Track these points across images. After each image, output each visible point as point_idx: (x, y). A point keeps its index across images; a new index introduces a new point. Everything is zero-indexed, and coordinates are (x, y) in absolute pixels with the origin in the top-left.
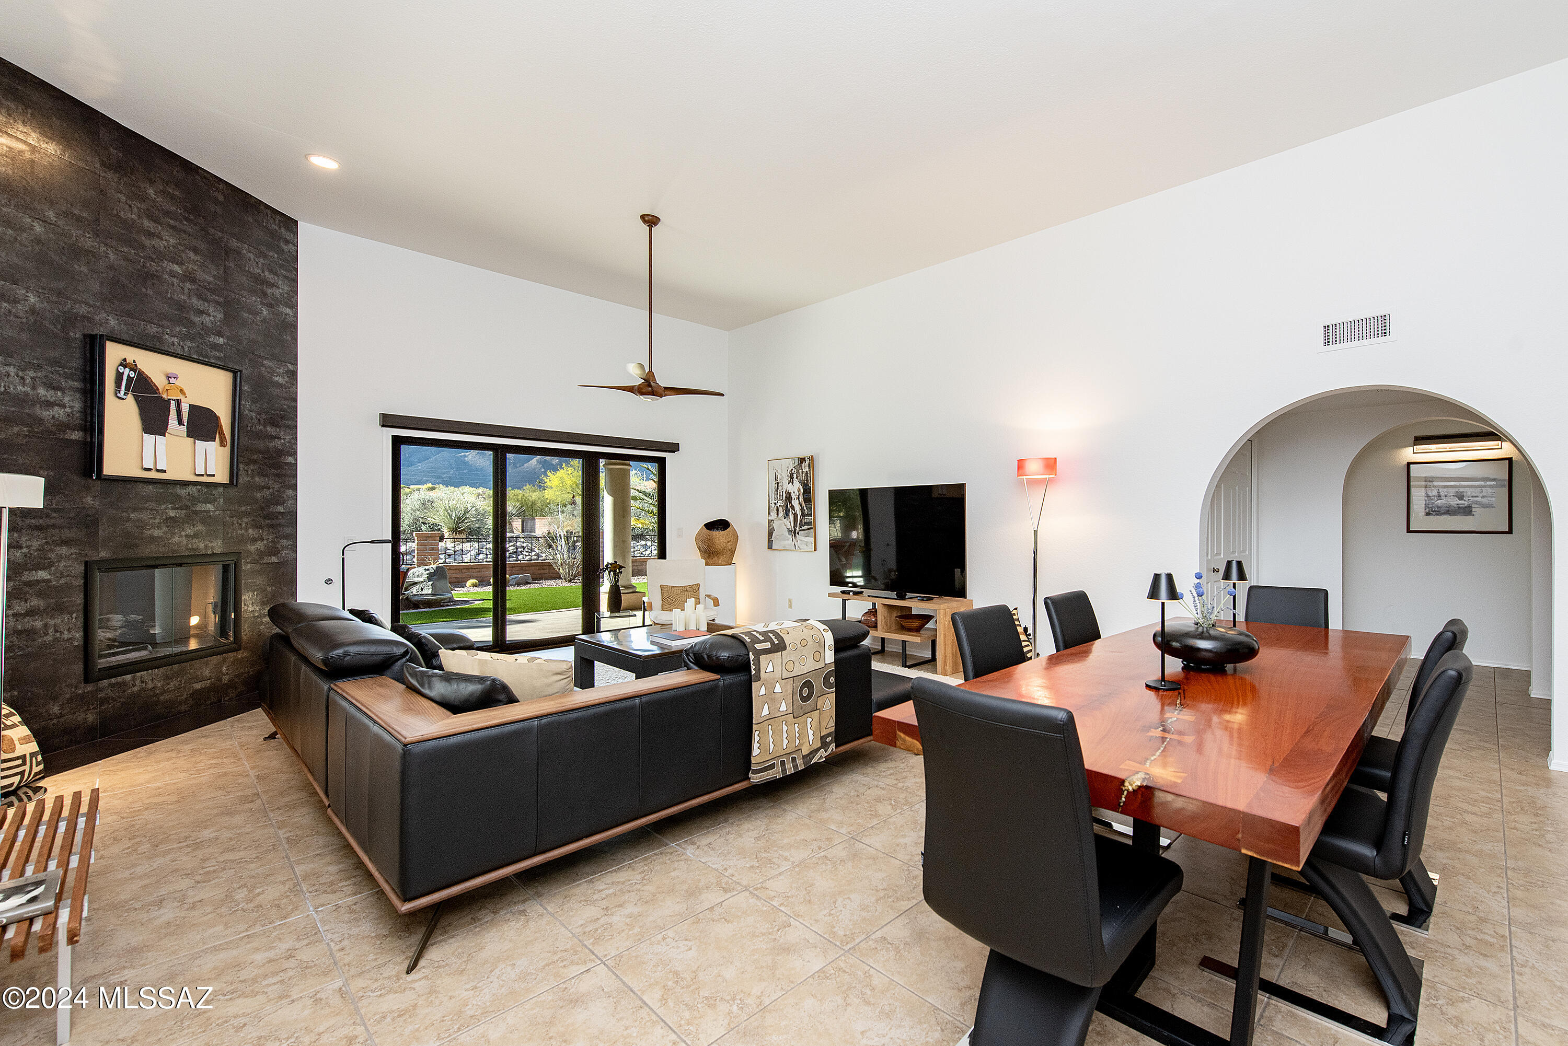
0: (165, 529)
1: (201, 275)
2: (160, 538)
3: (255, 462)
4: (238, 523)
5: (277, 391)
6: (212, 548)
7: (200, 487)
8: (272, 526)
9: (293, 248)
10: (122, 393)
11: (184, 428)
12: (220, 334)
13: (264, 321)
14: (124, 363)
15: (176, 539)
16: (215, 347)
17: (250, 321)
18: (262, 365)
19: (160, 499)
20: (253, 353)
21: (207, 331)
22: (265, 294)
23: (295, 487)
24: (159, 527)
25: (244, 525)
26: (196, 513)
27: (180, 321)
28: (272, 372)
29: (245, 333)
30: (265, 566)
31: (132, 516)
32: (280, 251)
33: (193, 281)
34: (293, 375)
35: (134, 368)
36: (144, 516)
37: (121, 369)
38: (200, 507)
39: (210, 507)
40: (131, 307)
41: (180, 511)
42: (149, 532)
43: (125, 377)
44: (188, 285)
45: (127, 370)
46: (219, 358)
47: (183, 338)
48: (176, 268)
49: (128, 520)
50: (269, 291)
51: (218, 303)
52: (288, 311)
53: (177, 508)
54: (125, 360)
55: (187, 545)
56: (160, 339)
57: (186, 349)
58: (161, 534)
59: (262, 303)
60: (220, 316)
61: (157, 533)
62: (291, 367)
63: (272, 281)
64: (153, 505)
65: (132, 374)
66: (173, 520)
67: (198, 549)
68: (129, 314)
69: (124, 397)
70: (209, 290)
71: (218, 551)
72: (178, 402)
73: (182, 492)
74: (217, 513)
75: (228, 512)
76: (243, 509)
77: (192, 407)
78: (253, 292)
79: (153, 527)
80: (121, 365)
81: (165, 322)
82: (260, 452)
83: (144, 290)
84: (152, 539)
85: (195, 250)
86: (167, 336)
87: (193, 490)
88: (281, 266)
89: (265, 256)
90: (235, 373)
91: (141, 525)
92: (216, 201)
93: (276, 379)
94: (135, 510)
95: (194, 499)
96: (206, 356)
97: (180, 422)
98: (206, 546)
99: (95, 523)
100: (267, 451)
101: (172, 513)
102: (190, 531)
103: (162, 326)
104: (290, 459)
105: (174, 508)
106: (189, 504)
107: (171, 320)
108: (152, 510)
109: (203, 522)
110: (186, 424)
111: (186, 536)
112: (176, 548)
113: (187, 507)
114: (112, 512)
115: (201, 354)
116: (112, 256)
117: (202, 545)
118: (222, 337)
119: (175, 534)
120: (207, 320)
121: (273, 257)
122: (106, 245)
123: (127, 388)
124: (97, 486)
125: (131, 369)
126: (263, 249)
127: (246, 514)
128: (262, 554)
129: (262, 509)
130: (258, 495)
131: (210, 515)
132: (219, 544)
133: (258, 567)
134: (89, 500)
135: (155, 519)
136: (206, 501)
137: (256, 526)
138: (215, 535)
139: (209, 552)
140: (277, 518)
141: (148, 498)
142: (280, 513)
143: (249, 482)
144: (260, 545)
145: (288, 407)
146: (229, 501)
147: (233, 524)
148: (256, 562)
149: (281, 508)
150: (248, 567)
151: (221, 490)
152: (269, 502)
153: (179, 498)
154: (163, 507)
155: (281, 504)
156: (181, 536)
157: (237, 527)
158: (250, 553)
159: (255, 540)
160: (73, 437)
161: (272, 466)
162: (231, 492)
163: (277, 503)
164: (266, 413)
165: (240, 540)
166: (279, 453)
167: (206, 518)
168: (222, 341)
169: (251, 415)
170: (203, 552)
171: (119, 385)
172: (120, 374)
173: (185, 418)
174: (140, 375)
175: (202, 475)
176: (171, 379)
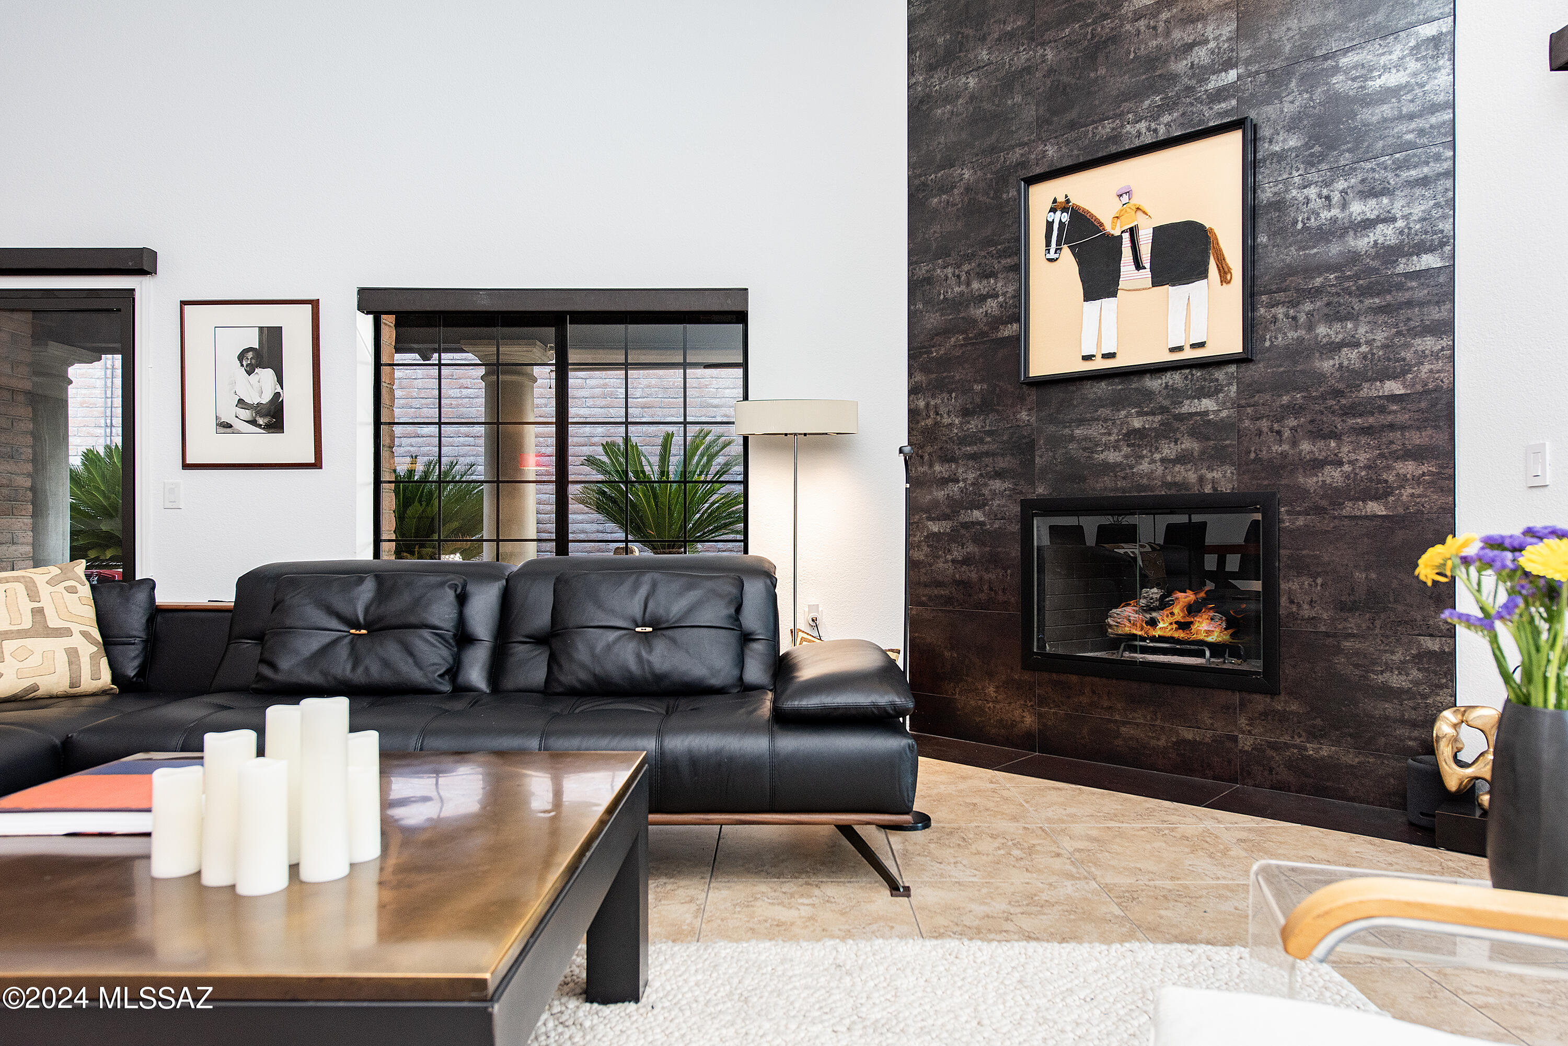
0: (1126, 450)
2: (1119, 464)
4: (1271, 430)
6: (1213, 481)
7: (1187, 371)
8: (1367, 431)
10: (1052, 251)
11: (1147, 273)
12: (1229, 64)
14: (1054, 207)
15: (1145, 466)
16: (1218, 95)
18: (1337, 71)
19: (1117, 403)
21: (1204, 73)
23: (1446, 328)
24: (1116, 448)
25: (1287, 434)
26: (1181, 418)
27: (1151, 87)
28: (1369, 72)
29: (1286, 27)
30: (1346, 522)
31: (1077, 432)
35: (1065, 206)
36: (1094, 431)
37: (1051, 217)
38: (1188, 407)
39: (1207, 404)
41: (1150, 418)
42: (1102, 456)
43: (1057, 229)
45: (1060, 214)
46: (1226, 114)
47: (1157, 113)
49: (1072, 438)
53: (1147, 414)
55: (1164, 476)
56: (1117, 138)
57: (1163, 131)
58: (1119, 459)
60: (1227, 32)
61: (1113, 457)
64: (1107, 412)
65: (1065, 217)
66: (1140, 433)
67: (1184, 485)
68: (1073, 125)
69: (1056, 256)
71: (1226, 487)
72: (1134, 232)
73: (1153, 384)
74: (1224, 414)
75: (1249, 410)
76: (1285, 399)
77: (1160, 231)
79: (1107, 447)
80: (1050, 210)
82: (1334, 268)
83: (1092, 75)
84: (1108, 468)
86: (1127, 128)
87: (1175, 379)
90: (1249, 129)
91: (1091, 446)
93: (1379, 81)
94: (1081, 422)
95: (1176, 395)
96: (1200, 123)
97: (1138, 266)
98: (1201, 479)
99: (1031, 446)
100: (1354, 257)
101: (1137, 423)
102: (1168, 450)
103: (1120, 114)
104: (1430, 261)
105: (1140, 414)
106: (1166, 403)
107: (1134, 96)
108: (1105, 420)
109: (1194, 433)
110: (1148, 265)
111: (1163, 460)
112: (1145, 481)
113: (1163, 410)
114: (1052, 428)
116: (1048, 57)
117: (1192, 477)
118: (1234, 66)
119: (1142, 457)
120: (1203, 55)
122: (1040, 46)
123: (1060, 241)
124: (1033, 395)
125: (1062, 210)
127: (1295, 410)
128: (1336, 496)
129: (1338, 393)
130: (1327, 365)
131: (1209, 420)
132: (1228, 474)
133: (1327, 524)
134: (1024, 415)
135: (1110, 434)
136: (1201, 393)
137: (1318, 433)
138: (1218, 456)
139: (1208, 489)
140: (1382, 410)
141: (1100, 403)
142: (1393, 398)
143: (1301, 340)
144: (1333, 476)
145: (1421, 132)
146: (1249, 389)
147: (1260, 433)
148: (1319, 510)
149: (1394, 387)
150: (1301, 521)
151: (1232, 368)
152: (1355, 377)
153: (1149, 395)
154: (1123, 413)
155: (1394, 377)
156: (1153, 461)
157: (1272, 438)
158: (1304, 493)
159: (1317, 465)
160: (1006, 334)
161: (1367, 292)
162: (1255, 370)
163: (1384, 376)
164: (1349, 174)
165: (1278, 466)
166: (1389, 256)
167: (1201, 427)
168: (1233, 75)
169: (1306, 195)
170: (1196, 490)
171: (1048, 244)
172: (1050, 225)
173: (1146, 255)
174: (1075, 213)
175: (1181, 348)
176: (1126, 199)
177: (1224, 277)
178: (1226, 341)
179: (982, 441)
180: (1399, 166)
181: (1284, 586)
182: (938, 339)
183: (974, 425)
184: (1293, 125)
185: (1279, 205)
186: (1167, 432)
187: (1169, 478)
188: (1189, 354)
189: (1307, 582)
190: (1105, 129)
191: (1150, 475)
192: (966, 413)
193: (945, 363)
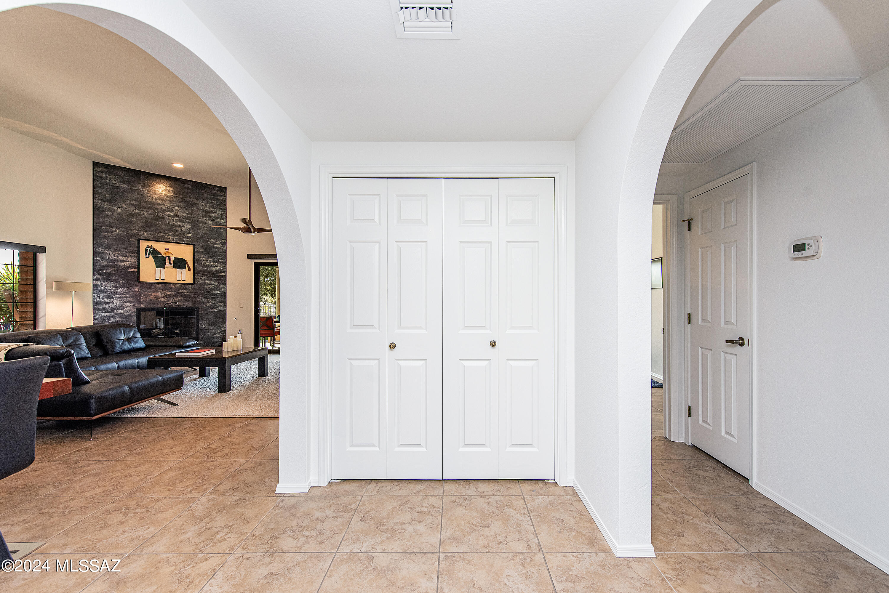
0: (166, 298)
1: (181, 214)
3: (206, 275)
5: (217, 250)
6: (186, 305)
8: (214, 298)
9: (224, 198)
10: (147, 256)
12: (189, 233)
13: (210, 226)
14: (148, 247)
15: (170, 302)
16: (187, 237)
17: (203, 227)
18: (209, 241)
19: (164, 289)
20: (204, 238)
21: (184, 232)
22: (210, 216)
23: (225, 284)
24: (163, 298)
25: (200, 297)
26: (179, 293)
27: (172, 231)
28: (214, 243)
29: (200, 231)
30: (210, 312)
32: (218, 200)
33: (178, 216)
34: (225, 244)
35: (151, 247)
37: (147, 249)
38: (181, 291)
39: (185, 291)
40: (152, 229)
41: (172, 292)
42: (159, 299)
43: (148, 251)
44: (176, 218)
45: (149, 248)
46: (189, 241)
47: (174, 236)
48: (171, 213)
49: (152, 295)
50: (212, 215)
51: (189, 223)
52: (222, 220)
54: (148, 245)
55: (175, 304)
56: (164, 237)
57: (175, 239)
58: (164, 300)
59: (209, 220)
60: (189, 227)
61: (162, 300)
62: (224, 241)
63: (214, 211)
64: (161, 291)
65: (151, 250)
66: (170, 295)
67: (179, 305)
68: (152, 231)
70: (185, 218)
71: (188, 306)
72: (169, 257)
73: (173, 286)
74: (188, 293)
75: (193, 293)
76: (200, 291)
77: (175, 258)
78: (204, 216)
79: (161, 297)
80: (147, 247)
81: (166, 232)
82: (208, 272)
83: (158, 223)
84: (161, 302)
85: (178, 206)
86: (167, 236)
87: (178, 286)
88: (218, 205)
89: (210, 203)
90: (194, 245)
91: (157, 297)
92: (188, 188)
93: (217, 245)
94: (154, 292)
95: (178, 289)
96: (184, 241)
97: (170, 263)
98: (183, 305)
99: (139, 296)
100: (212, 271)
101: (169, 293)
102: (176, 299)
103: (164, 233)
104: (223, 274)
106: (176, 290)
107: (169, 231)
109: (182, 296)
110: (173, 264)
111: (175, 301)
112: (170, 305)
114: (145, 293)
115: (180, 240)
116: (145, 214)
117: (181, 304)
119: (170, 300)
120: (184, 229)
121: (214, 203)
122: (143, 211)
123: (149, 254)
124: (140, 285)
126: (209, 200)
127: (202, 294)
128: (209, 308)
129: (209, 292)
130: (207, 287)
131: (185, 294)
132: (189, 304)
133: (207, 312)
134: (137, 289)
135: (162, 295)
136: (184, 289)
137: (206, 298)
138: (187, 301)
140: (216, 295)
141: (159, 289)
142: (218, 293)
143: (203, 282)
144: (208, 305)
145: (223, 255)
146: (194, 290)
147: (195, 297)
148: (206, 310)
149: (218, 292)
150: (203, 312)
151: (190, 285)
152: (212, 289)
153: (171, 288)
154: (165, 291)
155: (218, 290)
156: (173, 301)
157: (197, 298)
158: (203, 307)
159: (206, 303)
160: (131, 270)
161: (213, 277)
162: (195, 286)
163: (216, 290)
164: (211, 258)
165: (200, 303)
166: (218, 272)
167: (183, 295)
168: (190, 235)
169: (204, 259)
170: (182, 307)
171: (146, 254)
172: (146, 251)
173: (172, 262)
174: (154, 250)
175: (180, 281)
176: (167, 250)
177: (189, 269)
178: (190, 280)
179: (122, 294)
180: (219, 259)
181: (200, 323)
182: (106, 268)
183: (120, 290)
184: (202, 247)
185: (199, 259)
186: (176, 295)
187: (177, 304)
188: (181, 282)
189: (204, 321)
190: (161, 235)
192: (116, 287)
193: (110, 274)
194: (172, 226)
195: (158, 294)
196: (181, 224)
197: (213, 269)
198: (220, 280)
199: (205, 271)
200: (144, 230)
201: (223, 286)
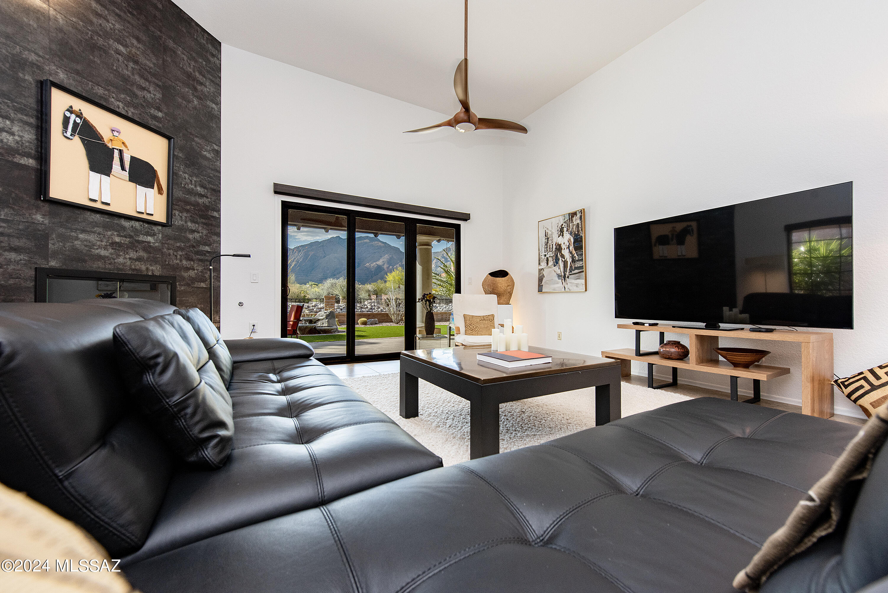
0: (111, 250)
1: (142, 59)
2: (107, 257)
3: (188, 211)
4: (174, 254)
5: (205, 163)
6: (152, 270)
7: (142, 223)
8: (201, 260)
9: (218, 61)
10: (69, 133)
11: (126, 174)
12: (159, 109)
13: (195, 108)
14: (70, 110)
15: (121, 260)
16: (155, 118)
17: (183, 105)
18: (194, 141)
19: (106, 227)
20: (186, 130)
21: (148, 104)
22: (195, 89)
23: (219, 235)
24: (105, 248)
25: (179, 257)
26: (138, 242)
27: (125, 91)
28: (202, 148)
29: (179, 114)
30: (196, 289)
31: (81, 236)
32: (208, 61)
33: (136, 62)
34: (218, 153)
35: (79, 115)
37: (68, 114)
38: (141, 238)
39: (150, 239)
40: (79, 67)
41: (124, 239)
43: (72, 122)
44: (131, 65)
45: (74, 116)
46: (158, 127)
47: (127, 104)
48: (121, 48)
49: (77, 239)
50: (199, 87)
51: (158, 85)
52: (214, 106)
53: (122, 236)
54: (71, 107)
55: (131, 266)
56: (106, 100)
57: (130, 114)
58: (107, 254)
59: (193, 94)
60: (159, 95)
61: (103, 253)
62: (216, 148)
63: (202, 81)
64: (100, 230)
65: (78, 120)
66: (119, 245)
67: (140, 270)
68: (78, 73)
69: (71, 137)
70: (150, 73)
71: (157, 273)
72: (121, 152)
73: (127, 224)
74: (157, 244)
75: (166, 245)
76: (178, 244)
77: (132, 158)
78: (186, 84)
79: (100, 247)
80: (68, 110)
81: (112, 89)
82: (193, 205)
83: (91, 57)
84: (100, 258)
85: (138, 40)
86: (113, 100)
87: (137, 224)
88: (208, 72)
89: (196, 61)
90: (170, 140)
91: (90, 245)
93: (205, 153)
94: (83, 231)
95: (137, 231)
96: (147, 123)
98: (147, 269)
99: (45, 237)
100: (198, 204)
101: (117, 239)
102: (133, 254)
103: (108, 90)
104: (215, 214)
105: (119, 235)
106: (132, 234)
107: (116, 88)
108: (99, 234)
109: (145, 249)
110: (128, 171)
111: (130, 259)
112: (121, 267)
113: (131, 237)
114: (62, 230)
115: (142, 120)
116: (62, 22)
117: (143, 268)
118: (161, 112)
119: (120, 255)
120: (148, 96)
121: (202, 64)
123: (73, 131)
124: (48, 208)
125: (77, 116)
126: (194, 55)
127: (180, 248)
128: (193, 280)
129: (193, 247)
130: (191, 236)
131: (151, 246)
132: (158, 268)
133: (190, 289)
134: (38, 217)
135: (102, 241)
136: (147, 234)
137: (189, 259)
138: (155, 261)
139: (150, 273)
140: (205, 255)
141: (96, 224)
142: (207, 252)
143: (183, 225)
144: (192, 273)
145: (214, 176)
146: (167, 237)
147: (170, 255)
148: (188, 285)
149: (207, 248)
150: (182, 288)
151: (160, 228)
152: (199, 243)
153: (124, 228)
154: (109, 233)
155: (207, 245)
156: (125, 258)
157: (174, 257)
158: (184, 279)
159: (187, 269)
160: (22, 162)
161: (201, 217)
162: (168, 231)
163: (205, 244)
164: (197, 176)
165: (176, 268)
166: (207, 208)
167: (147, 247)
168: (160, 114)
169: (185, 176)
170: (145, 273)
171: (65, 126)
172: (66, 118)
173: (127, 165)
174: (86, 123)
175: (143, 213)
176: (116, 134)
177: (160, 191)
178: (160, 216)
180: (209, 182)
184: (182, 149)
185: (177, 174)
186: (132, 246)
187: (133, 267)
188: (144, 216)
191: (124, 264)
194: (126, 79)
195: (92, 238)
196: (143, 83)
197: (200, 201)
198: (212, 225)
199: (187, 203)
200: (57, 63)
201: (215, 238)
